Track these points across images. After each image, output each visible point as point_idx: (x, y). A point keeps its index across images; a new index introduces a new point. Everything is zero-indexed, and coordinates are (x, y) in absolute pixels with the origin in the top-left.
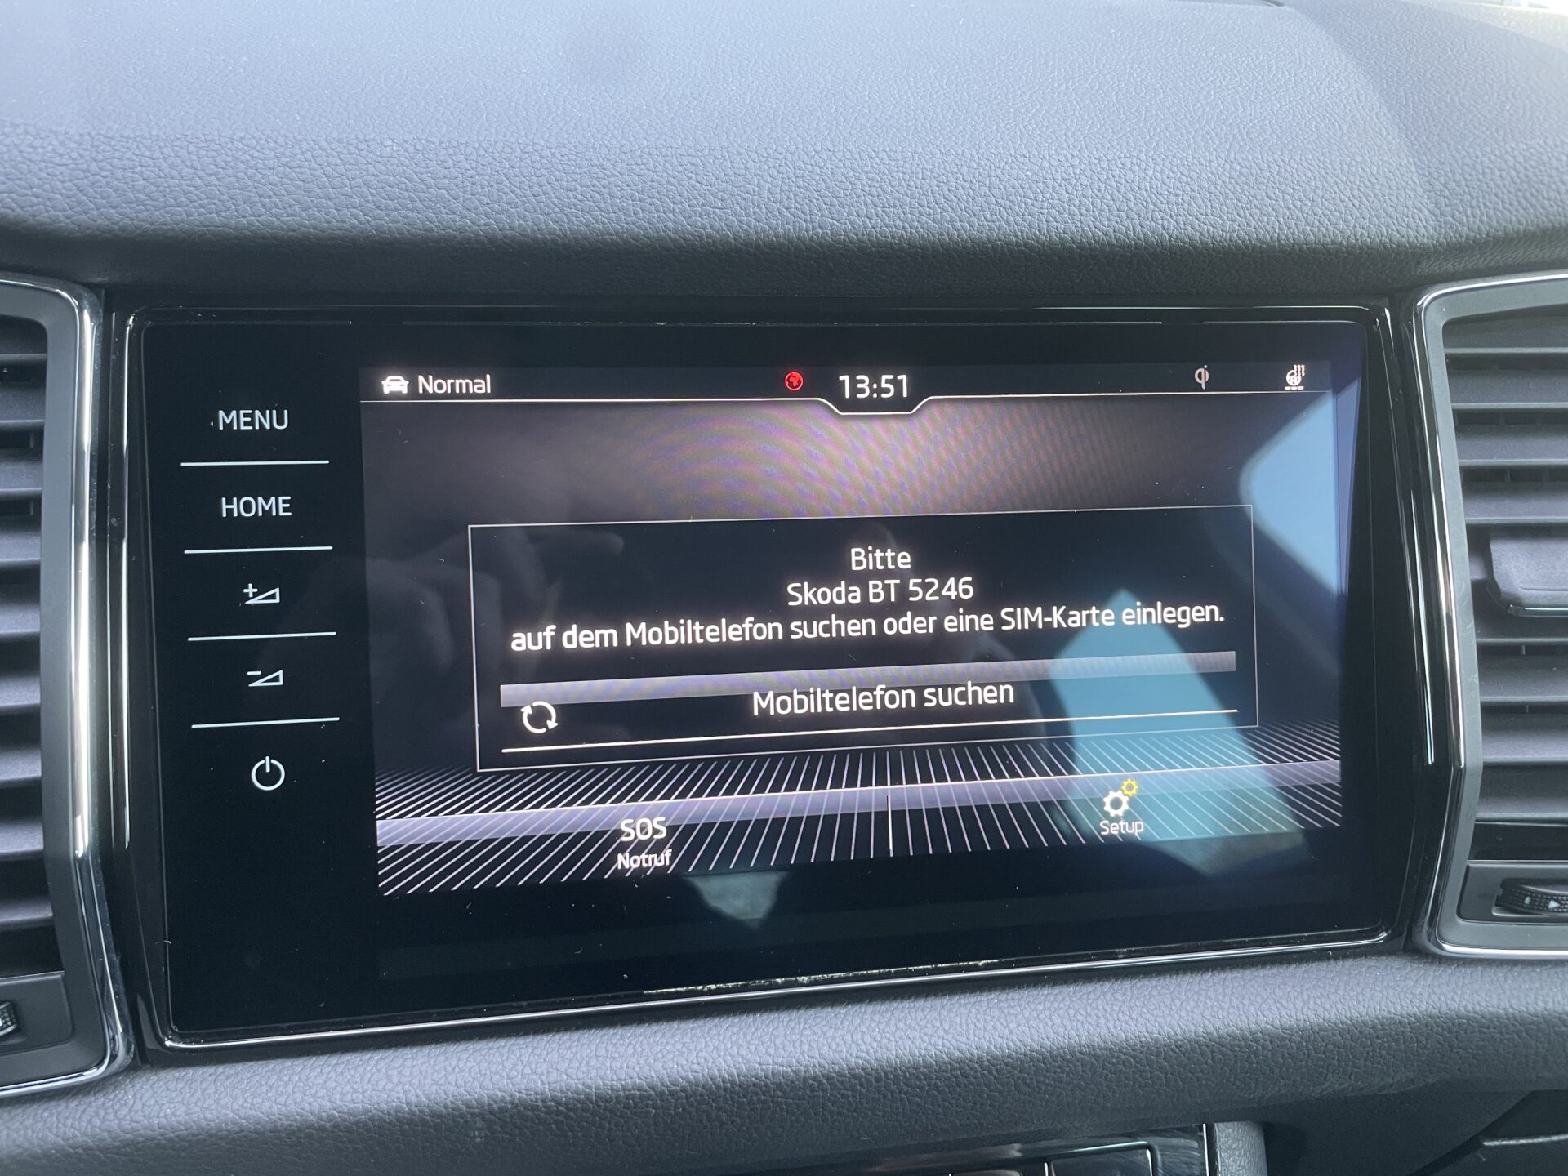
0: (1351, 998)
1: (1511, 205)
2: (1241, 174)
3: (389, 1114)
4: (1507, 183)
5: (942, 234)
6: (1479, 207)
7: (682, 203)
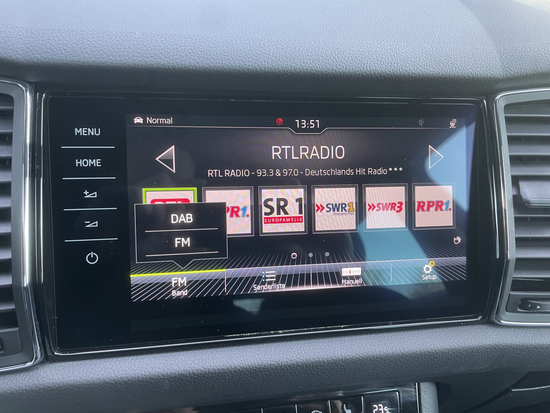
0: (469, 339)
1: (528, 64)
2: (436, 51)
3: (135, 378)
4: (527, 57)
5: (333, 70)
6: (517, 65)
7: (242, 57)
